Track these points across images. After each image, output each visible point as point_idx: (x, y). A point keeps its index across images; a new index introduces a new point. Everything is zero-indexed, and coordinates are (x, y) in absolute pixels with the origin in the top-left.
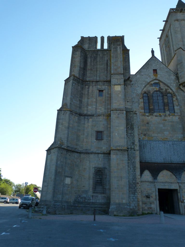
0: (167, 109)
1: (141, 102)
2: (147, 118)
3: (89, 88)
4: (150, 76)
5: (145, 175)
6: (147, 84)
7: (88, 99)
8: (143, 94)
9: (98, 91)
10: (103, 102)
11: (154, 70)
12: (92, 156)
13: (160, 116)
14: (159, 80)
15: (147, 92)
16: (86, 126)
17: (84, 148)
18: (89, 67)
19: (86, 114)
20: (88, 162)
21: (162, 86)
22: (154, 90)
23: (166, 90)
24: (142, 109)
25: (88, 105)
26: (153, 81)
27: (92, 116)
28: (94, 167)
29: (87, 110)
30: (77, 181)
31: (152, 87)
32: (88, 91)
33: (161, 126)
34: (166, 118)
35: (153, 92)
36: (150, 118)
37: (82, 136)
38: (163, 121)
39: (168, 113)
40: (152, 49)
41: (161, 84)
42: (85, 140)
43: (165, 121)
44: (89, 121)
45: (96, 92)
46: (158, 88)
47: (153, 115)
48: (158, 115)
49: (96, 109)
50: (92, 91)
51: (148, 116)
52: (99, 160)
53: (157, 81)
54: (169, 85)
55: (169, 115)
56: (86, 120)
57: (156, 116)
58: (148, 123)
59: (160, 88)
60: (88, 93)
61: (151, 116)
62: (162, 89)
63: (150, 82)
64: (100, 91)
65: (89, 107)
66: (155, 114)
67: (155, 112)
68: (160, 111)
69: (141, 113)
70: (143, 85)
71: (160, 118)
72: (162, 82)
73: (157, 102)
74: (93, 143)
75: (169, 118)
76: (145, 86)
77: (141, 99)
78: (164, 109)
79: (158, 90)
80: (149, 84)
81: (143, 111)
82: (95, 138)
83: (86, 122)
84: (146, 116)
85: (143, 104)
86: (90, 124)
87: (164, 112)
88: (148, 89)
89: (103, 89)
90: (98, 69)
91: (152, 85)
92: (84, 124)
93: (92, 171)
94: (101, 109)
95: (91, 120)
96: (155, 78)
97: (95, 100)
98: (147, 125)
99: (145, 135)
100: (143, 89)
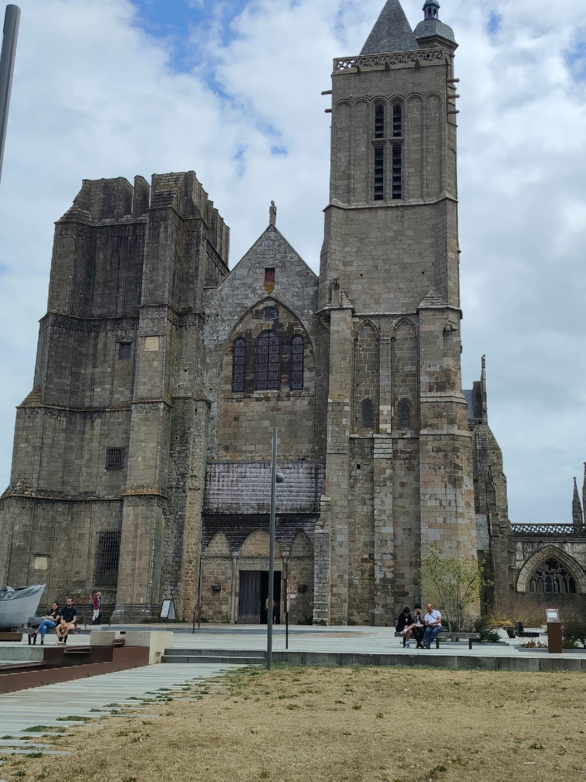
0: (286, 380)
1: (227, 364)
2: (236, 404)
3: (96, 337)
4: (254, 291)
5: (217, 543)
6: (247, 313)
7: (94, 366)
8: (235, 342)
9: (118, 346)
10: (129, 375)
11: (267, 270)
12: (96, 507)
13: (267, 399)
14: (276, 300)
15: (243, 336)
16: (87, 436)
17: (81, 490)
18: (99, 277)
19: (88, 408)
20: (89, 520)
21: (283, 318)
22: (261, 328)
23: (291, 326)
24: (226, 383)
25: (93, 382)
26: (262, 302)
27: (100, 411)
28: (99, 531)
29: (91, 397)
30: (65, 562)
31: (256, 321)
32: (96, 345)
33: (266, 423)
34: (280, 403)
35: (259, 334)
36: (242, 404)
37: (77, 462)
38: (271, 413)
39: (285, 389)
40: (273, 203)
41: (281, 310)
42: (84, 470)
43: (275, 413)
44: (94, 424)
45: (113, 348)
46: (272, 322)
47: (249, 397)
48: (262, 396)
49: (112, 393)
50: (105, 345)
51: (239, 400)
52: (112, 515)
53: (271, 303)
54: (297, 312)
55: (288, 396)
56: (88, 421)
57: (257, 400)
58: (236, 419)
59: (276, 321)
60: (95, 350)
61: (246, 400)
62: (282, 325)
63: (254, 306)
64: (122, 344)
65: (96, 390)
66: (256, 394)
67: (256, 389)
68: (270, 386)
69: (223, 392)
70: (236, 318)
71: (266, 404)
72: (285, 307)
73: (267, 360)
74: (101, 478)
75: (287, 403)
76: (241, 319)
77: (226, 354)
78: (279, 380)
79: (270, 328)
80: (252, 312)
81: (229, 387)
82: (104, 466)
83: (88, 427)
84: (235, 401)
85: (230, 368)
86: (97, 431)
87: (279, 388)
88: (248, 327)
89: (129, 341)
90: (122, 284)
91: (258, 315)
92: (83, 432)
93: (95, 539)
94: (121, 393)
95: (98, 421)
96: (266, 295)
97: (109, 370)
98: (234, 423)
99: (226, 448)
100: (235, 327)
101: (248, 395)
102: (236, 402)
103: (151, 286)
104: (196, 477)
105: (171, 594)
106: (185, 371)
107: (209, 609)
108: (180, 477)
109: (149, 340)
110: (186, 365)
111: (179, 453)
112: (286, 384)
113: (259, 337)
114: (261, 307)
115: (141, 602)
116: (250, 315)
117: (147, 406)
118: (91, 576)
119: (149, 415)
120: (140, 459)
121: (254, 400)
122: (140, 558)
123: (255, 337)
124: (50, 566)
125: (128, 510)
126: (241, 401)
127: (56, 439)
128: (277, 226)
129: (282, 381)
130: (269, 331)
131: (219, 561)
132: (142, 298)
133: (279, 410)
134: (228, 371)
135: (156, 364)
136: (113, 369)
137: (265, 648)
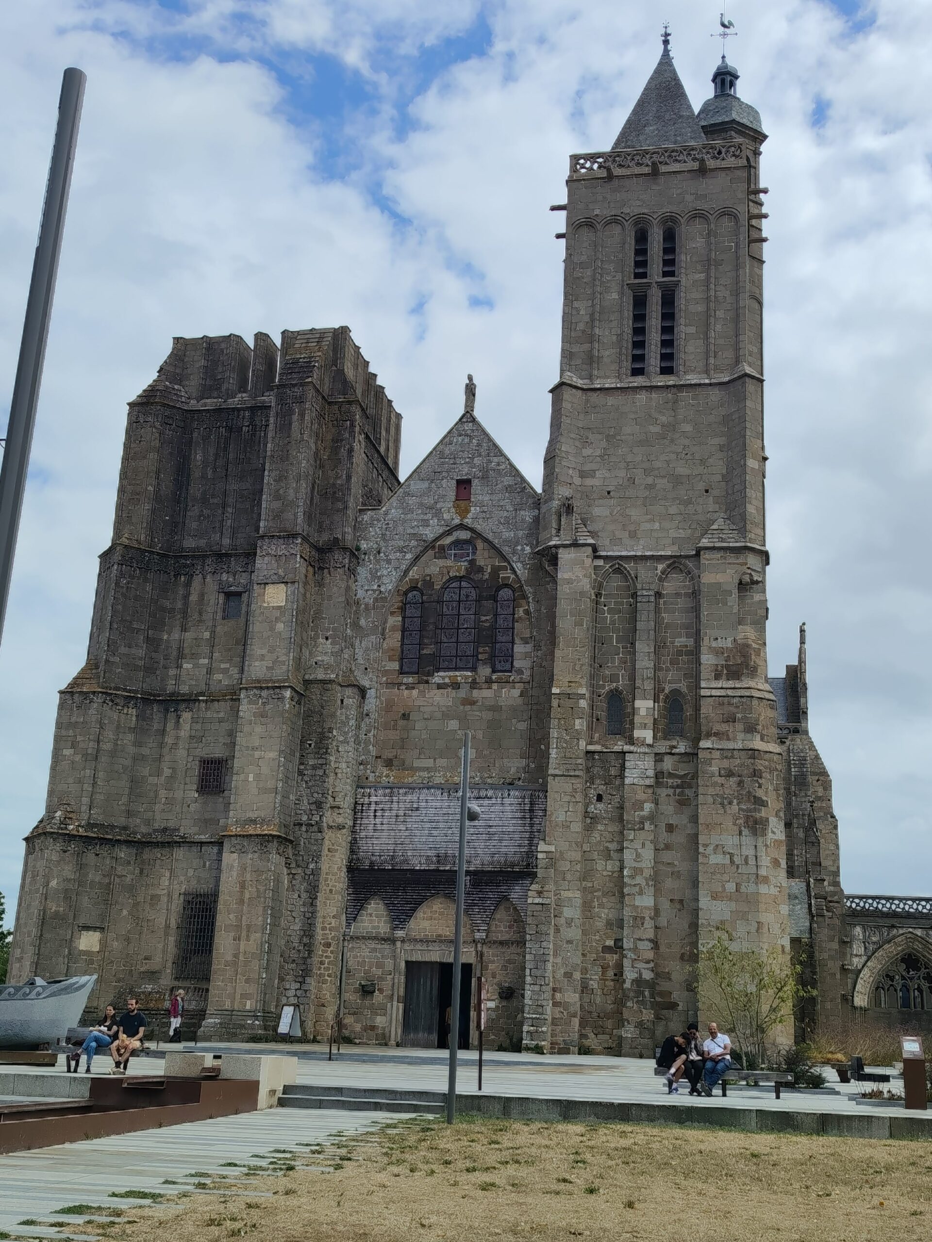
0: (486, 656)
1: (393, 629)
2: (406, 692)
3: (188, 584)
4: (438, 513)
5: (371, 915)
6: (425, 550)
7: (184, 629)
8: (405, 594)
9: (222, 597)
10: (237, 643)
11: (459, 482)
12: (180, 853)
13: (456, 686)
14: (472, 530)
15: (419, 586)
16: (169, 740)
17: (156, 826)
18: (196, 490)
19: (172, 694)
20: (168, 874)
21: (483, 558)
22: (449, 572)
23: (496, 570)
24: (391, 659)
25: (181, 655)
26: (449, 533)
27: (190, 700)
28: (183, 890)
29: (177, 678)
30: (128, 940)
31: (441, 562)
32: (186, 597)
33: (453, 724)
34: (476, 693)
35: (445, 583)
36: (415, 692)
37: (152, 780)
38: (462, 707)
39: (485, 671)
40: (470, 378)
41: (480, 545)
42: (163, 793)
43: (468, 708)
44: (181, 720)
45: (215, 600)
46: (466, 564)
47: (427, 682)
48: (447, 680)
49: (210, 671)
50: (202, 595)
51: (410, 687)
52: (204, 866)
53: (464, 535)
54: (506, 550)
55: (489, 681)
56: (172, 716)
57: (440, 687)
58: (405, 716)
59: (472, 562)
60: (186, 603)
61: (421, 686)
62: (481, 570)
63: (437, 539)
64: (229, 595)
65: (185, 666)
66: (439, 677)
67: (438, 670)
68: (460, 664)
69: (386, 673)
70: (409, 556)
71: (453, 693)
72: (486, 540)
73: (456, 625)
74: (189, 806)
75: (487, 693)
76: (417, 558)
77: (392, 613)
78: (475, 656)
79: (462, 573)
80: (433, 547)
81: (396, 666)
82: (195, 787)
83: (170, 725)
84: (404, 687)
85: (398, 635)
86: (185, 731)
87: (474, 669)
88: (428, 571)
89: (240, 589)
90: (230, 500)
91: (442, 553)
92: (163, 732)
93: (177, 904)
94: (225, 671)
95: (186, 716)
96: (457, 521)
97: (207, 635)
98: (401, 723)
99: (389, 763)
100: (406, 572)
101: (425, 678)
102: (406, 689)
103: (277, 505)
104: (339, 808)
105: (296, 996)
106: (327, 639)
107: (356, 1021)
108: (313, 807)
109: (270, 590)
110: (328, 630)
111: (314, 767)
112: (485, 662)
113: (445, 587)
114: (448, 540)
115: (248, 1007)
116: (431, 553)
117: (264, 693)
118: (169, 964)
119: (268, 707)
120: (251, 779)
121: (435, 686)
122: (248, 936)
123: (439, 587)
124: (103, 943)
125: (230, 858)
126: (413, 688)
127: (119, 742)
128: (476, 413)
129: (480, 656)
130: (460, 579)
131: (373, 944)
132: (262, 524)
133: (473, 703)
134: (394, 640)
135: (280, 626)
136: (213, 632)
137: (444, 1088)
